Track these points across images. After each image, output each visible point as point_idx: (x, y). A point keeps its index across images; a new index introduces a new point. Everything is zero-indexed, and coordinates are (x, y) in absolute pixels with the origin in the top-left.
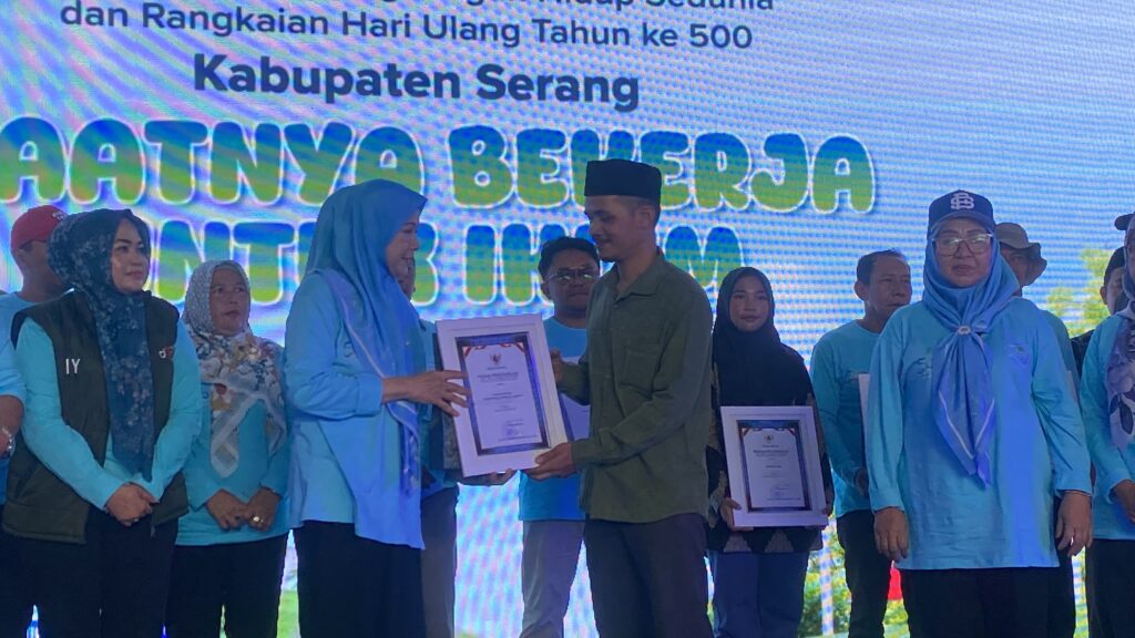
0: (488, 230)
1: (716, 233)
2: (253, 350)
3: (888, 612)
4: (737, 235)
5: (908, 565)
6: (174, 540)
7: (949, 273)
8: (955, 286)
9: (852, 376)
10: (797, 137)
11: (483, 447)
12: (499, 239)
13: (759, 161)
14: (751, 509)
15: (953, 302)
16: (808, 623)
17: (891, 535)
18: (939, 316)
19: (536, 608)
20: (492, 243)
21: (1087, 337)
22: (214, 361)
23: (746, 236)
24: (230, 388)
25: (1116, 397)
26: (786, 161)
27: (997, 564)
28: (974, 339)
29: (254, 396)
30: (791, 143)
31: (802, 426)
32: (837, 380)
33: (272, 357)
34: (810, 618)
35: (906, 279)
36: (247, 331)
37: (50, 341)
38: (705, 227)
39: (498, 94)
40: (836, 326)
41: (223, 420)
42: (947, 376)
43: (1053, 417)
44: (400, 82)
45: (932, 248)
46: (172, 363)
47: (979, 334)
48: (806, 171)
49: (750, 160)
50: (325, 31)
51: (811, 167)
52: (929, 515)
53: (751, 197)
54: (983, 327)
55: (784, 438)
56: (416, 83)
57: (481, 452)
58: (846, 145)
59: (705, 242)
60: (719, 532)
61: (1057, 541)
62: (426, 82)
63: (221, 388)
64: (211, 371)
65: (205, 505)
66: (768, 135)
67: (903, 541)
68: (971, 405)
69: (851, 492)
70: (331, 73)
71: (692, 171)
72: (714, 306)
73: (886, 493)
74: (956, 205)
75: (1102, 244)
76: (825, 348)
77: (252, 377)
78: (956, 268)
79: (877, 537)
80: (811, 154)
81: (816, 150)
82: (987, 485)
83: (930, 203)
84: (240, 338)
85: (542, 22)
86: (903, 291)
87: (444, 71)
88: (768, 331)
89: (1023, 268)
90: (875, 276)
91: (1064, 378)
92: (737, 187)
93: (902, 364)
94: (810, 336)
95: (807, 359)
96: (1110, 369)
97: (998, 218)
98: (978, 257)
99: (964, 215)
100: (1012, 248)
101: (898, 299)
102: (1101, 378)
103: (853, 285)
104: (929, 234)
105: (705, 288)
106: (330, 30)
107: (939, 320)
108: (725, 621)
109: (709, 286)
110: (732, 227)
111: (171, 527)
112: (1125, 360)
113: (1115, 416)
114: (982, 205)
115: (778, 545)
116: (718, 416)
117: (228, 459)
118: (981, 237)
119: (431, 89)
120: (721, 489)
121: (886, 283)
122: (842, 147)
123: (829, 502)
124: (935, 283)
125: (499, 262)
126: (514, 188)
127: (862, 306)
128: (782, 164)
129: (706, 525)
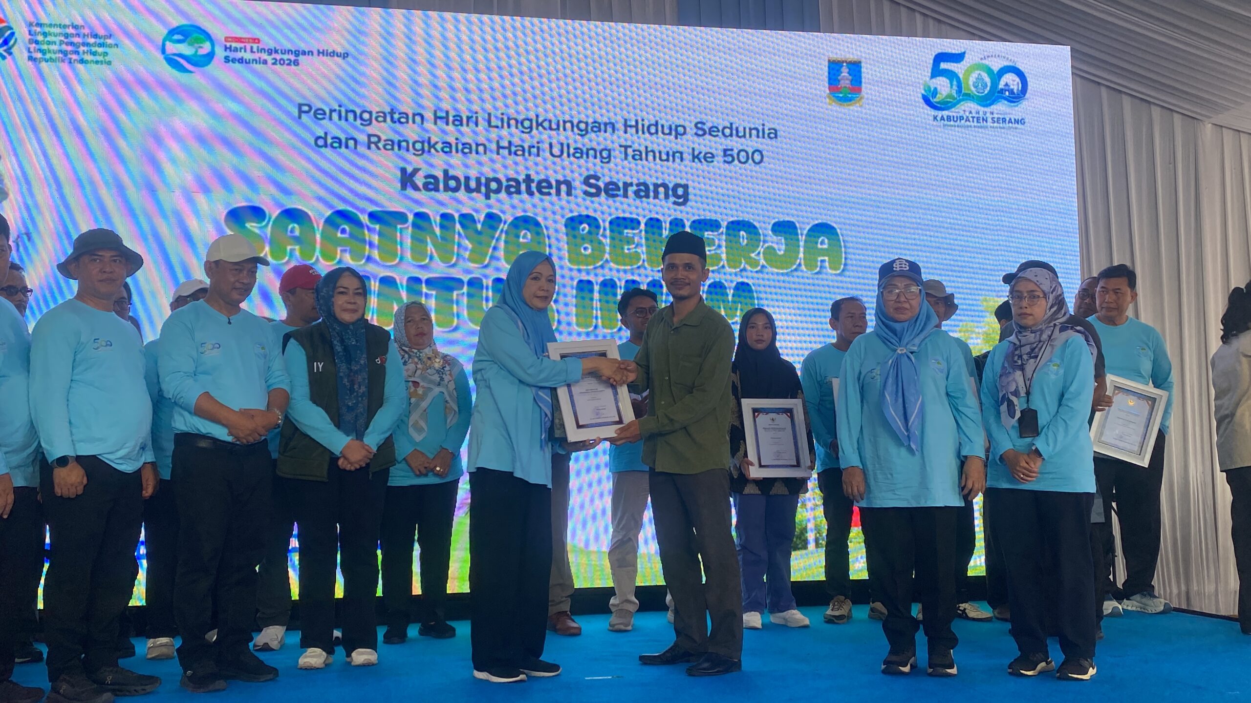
0: (589, 282)
1: (740, 285)
2: (437, 360)
3: (851, 535)
4: (753, 288)
5: (864, 504)
6: (387, 482)
7: (891, 312)
8: (896, 321)
9: (828, 379)
10: (793, 223)
11: (581, 423)
12: (597, 288)
13: (768, 238)
14: (761, 466)
15: (894, 332)
16: (798, 542)
17: (853, 485)
18: (885, 341)
19: (621, 529)
20: (591, 291)
21: (986, 356)
22: (411, 366)
23: (759, 289)
24: (421, 384)
25: (1004, 395)
26: (786, 239)
27: (923, 504)
28: (908, 357)
29: (437, 390)
30: (789, 227)
31: (795, 412)
32: (818, 382)
33: (449, 365)
34: (800, 538)
35: (863, 316)
36: (433, 347)
37: (304, 352)
38: (732, 281)
39: (597, 194)
40: (820, 346)
41: (417, 405)
42: (890, 381)
43: (960, 408)
44: (534, 186)
45: (881, 297)
46: (385, 368)
47: (912, 353)
48: (799, 246)
49: (762, 238)
50: (485, 153)
51: (802, 244)
52: (878, 472)
53: (762, 262)
54: (915, 349)
55: (784, 419)
56: (544, 187)
57: (579, 426)
58: (824, 229)
59: (732, 291)
60: (739, 481)
61: (963, 489)
62: (550, 186)
63: (416, 384)
64: (410, 373)
65: (404, 459)
66: (773, 221)
67: (862, 489)
68: (906, 401)
69: (827, 455)
70: (488, 180)
71: (724, 244)
72: (737, 334)
73: (849, 457)
74: (897, 267)
75: (994, 294)
76: (811, 361)
77: (436, 378)
78: (897, 309)
79: (844, 486)
80: (802, 235)
81: (805, 232)
82: (917, 453)
83: (880, 266)
84: (427, 351)
85: (626, 147)
86: (860, 324)
87: (562, 179)
88: (772, 350)
89: (942, 309)
90: (842, 315)
91: (968, 383)
92: (753, 255)
93: (860, 373)
94: (801, 352)
95: (798, 367)
96: (1001, 376)
97: (925, 277)
98: (912, 302)
99: (902, 275)
100: (936, 297)
101: (857, 329)
102: (995, 381)
103: (828, 320)
104: (879, 286)
105: (730, 322)
106: (488, 152)
107: (884, 342)
108: (743, 540)
109: (734, 321)
110: (750, 282)
111: (385, 474)
112: (1011, 371)
113: (1004, 408)
114: (914, 268)
115: (779, 490)
116: (739, 405)
117: (419, 430)
118: (914, 289)
119: (553, 191)
120: (742, 452)
121: (850, 319)
122: (823, 229)
123: (813, 462)
124: (884, 319)
125: (596, 304)
126: (607, 256)
127: (835, 333)
128: (783, 241)
129: (731, 475)
